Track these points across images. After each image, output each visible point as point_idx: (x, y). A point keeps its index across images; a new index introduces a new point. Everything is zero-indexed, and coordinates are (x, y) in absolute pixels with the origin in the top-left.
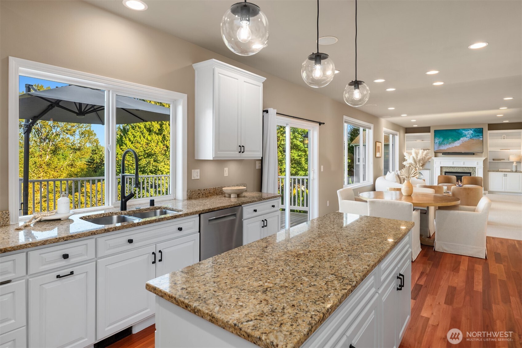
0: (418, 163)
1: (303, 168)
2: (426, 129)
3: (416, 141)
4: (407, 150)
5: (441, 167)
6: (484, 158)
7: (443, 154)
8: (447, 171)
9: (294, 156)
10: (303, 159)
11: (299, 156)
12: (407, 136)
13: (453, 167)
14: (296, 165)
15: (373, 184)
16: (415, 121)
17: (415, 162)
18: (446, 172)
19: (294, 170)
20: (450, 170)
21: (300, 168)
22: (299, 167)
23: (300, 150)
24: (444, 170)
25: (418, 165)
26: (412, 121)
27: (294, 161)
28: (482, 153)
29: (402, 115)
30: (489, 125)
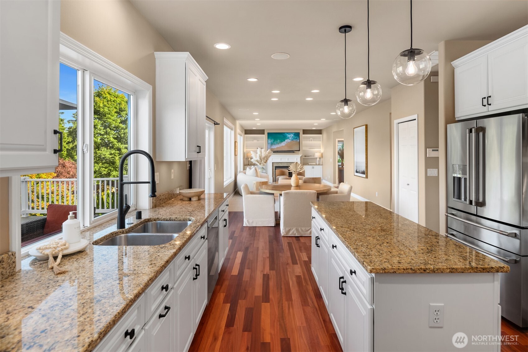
0: (263, 160)
1: (117, 168)
2: (261, 132)
3: (253, 141)
4: (246, 149)
5: (273, 163)
6: (301, 155)
7: (273, 152)
8: (277, 165)
9: (105, 155)
10: (116, 158)
11: (111, 154)
12: (246, 137)
13: (280, 163)
14: (107, 165)
15: (234, 179)
16: (260, 124)
17: (261, 159)
18: (276, 167)
19: (106, 170)
20: (279, 165)
21: (114, 168)
22: (111, 167)
23: (112, 148)
24: (275, 165)
25: (263, 162)
26: (257, 124)
27: (105, 160)
28: (299, 150)
29: (256, 119)
30: (304, 130)
